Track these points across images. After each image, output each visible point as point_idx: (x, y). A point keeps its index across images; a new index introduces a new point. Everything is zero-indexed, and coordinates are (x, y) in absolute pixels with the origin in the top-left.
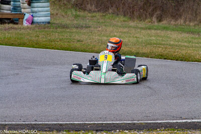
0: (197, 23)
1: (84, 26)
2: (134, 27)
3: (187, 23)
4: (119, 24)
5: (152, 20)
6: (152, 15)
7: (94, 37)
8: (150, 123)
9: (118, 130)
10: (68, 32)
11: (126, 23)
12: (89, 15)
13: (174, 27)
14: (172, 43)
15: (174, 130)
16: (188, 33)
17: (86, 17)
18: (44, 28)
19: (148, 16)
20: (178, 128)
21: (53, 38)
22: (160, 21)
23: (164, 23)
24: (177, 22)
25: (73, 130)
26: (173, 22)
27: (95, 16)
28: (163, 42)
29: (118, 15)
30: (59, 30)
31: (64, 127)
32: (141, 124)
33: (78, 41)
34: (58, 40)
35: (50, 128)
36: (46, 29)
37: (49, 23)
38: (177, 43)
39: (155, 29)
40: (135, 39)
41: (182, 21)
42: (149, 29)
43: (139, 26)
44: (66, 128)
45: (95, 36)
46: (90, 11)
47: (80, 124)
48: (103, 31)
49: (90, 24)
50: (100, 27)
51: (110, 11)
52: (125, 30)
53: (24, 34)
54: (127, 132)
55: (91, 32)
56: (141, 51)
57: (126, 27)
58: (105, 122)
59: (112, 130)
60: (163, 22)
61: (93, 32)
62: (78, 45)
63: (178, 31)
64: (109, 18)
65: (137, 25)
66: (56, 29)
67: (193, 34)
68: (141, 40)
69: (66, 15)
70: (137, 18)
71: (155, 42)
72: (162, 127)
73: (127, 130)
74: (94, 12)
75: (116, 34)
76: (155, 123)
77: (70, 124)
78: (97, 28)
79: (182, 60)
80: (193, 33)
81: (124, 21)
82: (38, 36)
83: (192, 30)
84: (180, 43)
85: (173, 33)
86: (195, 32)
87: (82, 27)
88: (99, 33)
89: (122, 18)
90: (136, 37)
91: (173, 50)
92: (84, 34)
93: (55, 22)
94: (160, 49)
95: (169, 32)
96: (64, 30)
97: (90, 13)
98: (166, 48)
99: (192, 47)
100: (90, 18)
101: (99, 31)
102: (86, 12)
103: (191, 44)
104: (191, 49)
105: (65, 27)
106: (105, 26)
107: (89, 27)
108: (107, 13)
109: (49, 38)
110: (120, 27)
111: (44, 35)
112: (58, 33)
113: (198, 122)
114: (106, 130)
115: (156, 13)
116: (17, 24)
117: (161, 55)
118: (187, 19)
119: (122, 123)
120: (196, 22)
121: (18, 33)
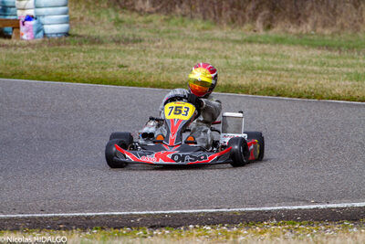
0: (338, 29)
1: (131, 38)
2: (222, 40)
3: (319, 29)
4: (195, 34)
5: (255, 26)
6: (254, 17)
7: (148, 59)
8: (251, 212)
9: (191, 226)
10: (102, 50)
11: (207, 32)
12: (141, 19)
13: (296, 37)
14: (291, 66)
15: (293, 224)
16: (319, 49)
17: (134, 23)
18: (59, 44)
19: (248, 18)
20: (300, 221)
21: (74, 61)
22: (269, 27)
23: (277, 31)
24: (301, 29)
25: (109, 227)
26: (293, 30)
27: (151, 21)
28: (275, 66)
29: (192, 18)
30: (85, 47)
31: (94, 221)
32: (234, 213)
33: (121, 66)
34: (84, 65)
35: (68, 224)
36: (62, 47)
37: (67, 34)
38: (299, 66)
39: (260, 43)
40: (225, 60)
41: (309, 27)
42: (250, 42)
43: (232, 38)
44: (97, 224)
45: (151, 57)
46: (141, 12)
47: (124, 215)
48: (165, 47)
49: (143, 34)
50: (159, 41)
51: (179, 10)
52: (206, 45)
53: (22, 55)
54: (209, 228)
55: (144, 51)
56: (234, 83)
57: (208, 40)
58: (168, 212)
59: (181, 226)
60: (274, 30)
61: (147, 49)
62: (120, 73)
63: (302, 44)
64: (177, 24)
65: (228, 35)
66: (81, 44)
67: (330, 50)
68: (233, 62)
69: (99, 20)
70: (228, 24)
71: (260, 65)
72: (272, 217)
73: (209, 225)
74: (150, 13)
75: (188, 52)
76: (259, 211)
77: (104, 216)
78: (154, 42)
79: (308, 98)
80: (329, 47)
81: (203, 29)
82: (48, 60)
83: (327, 43)
84: (305, 66)
85: (292, 48)
86: (334, 46)
87: (127, 41)
88: (159, 51)
89: (200, 24)
90: (226, 57)
91: (293, 80)
92: (131, 53)
93: (78, 33)
94: (269, 78)
95: (285, 47)
96: (95, 46)
97: (142, 15)
98: (280, 76)
99: (328, 73)
100: (142, 25)
101: (158, 47)
102: (135, 14)
103: (325, 68)
104: (325, 76)
105: (96, 41)
106: (170, 38)
107: (141, 41)
108: (173, 14)
109: (67, 62)
110: (196, 39)
111: (58, 56)
112: (84, 52)
113: (338, 208)
114: (170, 226)
115: (262, 14)
116: (10, 37)
117: (272, 89)
118: (319, 24)
119: (199, 213)
120: (334, 29)
121: (11, 54)
